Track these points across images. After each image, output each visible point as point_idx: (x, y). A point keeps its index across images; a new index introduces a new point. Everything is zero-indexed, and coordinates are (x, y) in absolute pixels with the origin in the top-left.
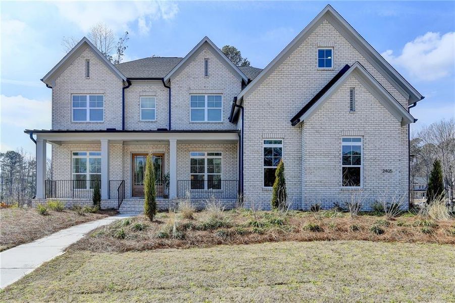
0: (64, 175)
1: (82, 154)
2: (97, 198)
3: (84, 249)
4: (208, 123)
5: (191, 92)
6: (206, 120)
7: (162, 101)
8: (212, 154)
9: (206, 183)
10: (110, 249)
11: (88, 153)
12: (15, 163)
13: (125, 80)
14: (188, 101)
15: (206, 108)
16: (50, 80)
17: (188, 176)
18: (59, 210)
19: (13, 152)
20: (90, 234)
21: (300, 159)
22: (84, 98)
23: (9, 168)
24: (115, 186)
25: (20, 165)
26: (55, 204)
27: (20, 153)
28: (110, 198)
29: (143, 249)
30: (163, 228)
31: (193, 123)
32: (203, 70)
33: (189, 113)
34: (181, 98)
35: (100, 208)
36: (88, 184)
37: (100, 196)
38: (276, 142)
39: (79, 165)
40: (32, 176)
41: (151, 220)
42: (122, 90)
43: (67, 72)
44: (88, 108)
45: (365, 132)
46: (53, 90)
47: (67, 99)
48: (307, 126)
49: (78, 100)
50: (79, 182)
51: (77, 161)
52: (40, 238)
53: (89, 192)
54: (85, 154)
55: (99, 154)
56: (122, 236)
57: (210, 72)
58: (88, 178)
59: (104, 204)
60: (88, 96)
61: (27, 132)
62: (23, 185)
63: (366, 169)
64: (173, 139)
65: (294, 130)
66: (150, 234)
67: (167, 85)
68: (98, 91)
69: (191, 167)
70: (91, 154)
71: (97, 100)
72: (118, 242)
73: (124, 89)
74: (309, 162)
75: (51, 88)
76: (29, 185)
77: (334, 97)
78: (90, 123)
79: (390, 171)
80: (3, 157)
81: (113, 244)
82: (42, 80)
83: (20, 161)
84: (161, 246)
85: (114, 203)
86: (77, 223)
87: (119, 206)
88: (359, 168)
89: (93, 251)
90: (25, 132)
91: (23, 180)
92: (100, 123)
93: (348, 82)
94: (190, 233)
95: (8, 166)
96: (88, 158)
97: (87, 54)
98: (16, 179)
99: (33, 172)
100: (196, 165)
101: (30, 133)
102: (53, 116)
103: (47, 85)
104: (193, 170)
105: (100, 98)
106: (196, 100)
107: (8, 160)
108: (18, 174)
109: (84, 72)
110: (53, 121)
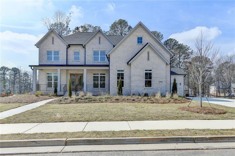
0: (43, 82)
1: (50, 74)
2: (56, 91)
3: (50, 104)
4: (100, 62)
5: (94, 50)
6: (99, 61)
7: (82, 53)
8: (102, 74)
9: (99, 86)
10: (57, 104)
11: (53, 73)
12: (17, 73)
13: (68, 45)
14: (92, 53)
15: (99, 56)
16: (38, 45)
17: (92, 82)
18: (42, 95)
19: (15, 68)
20: (52, 101)
21: (130, 77)
22: (51, 52)
23: (13, 76)
24: (63, 87)
25: (19, 75)
26: (40, 93)
27: (19, 69)
28: (61, 91)
29: (65, 104)
30: (72, 99)
31: (94, 62)
32: (98, 41)
33: (93, 58)
34: (89, 52)
35: (57, 95)
36: (53, 86)
37: (57, 90)
38: (121, 71)
39: (49, 78)
40: (25, 81)
41: (70, 97)
42: (66, 49)
43: (45, 42)
44: (53, 56)
45: (153, 67)
46: (39, 49)
47: (45, 52)
48: (132, 65)
49: (49, 53)
50: (49, 85)
51: (48, 77)
52: (38, 102)
53: (53, 89)
54: (52, 74)
55: (57, 74)
56: (61, 101)
57: (101, 42)
58: (53, 83)
59: (59, 93)
60: (53, 51)
61: (30, 66)
62: (20, 85)
63: (154, 81)
64: (85, 69)
65: (128, 66)
66: (68, 100)
67: (84, 47)
68: (57, 49)
69: (94, 79)
70: (54, 74)
71: (57, 53)
72: (59, 102)
73: (67, 48)
74: (133, 79)
75: (38, 48)
76: (23, 85)
77: (142, 55)
78: (54, 62)
79: (162, 82)
80: (10, 71)
81: (58, 102)
82: (35, 45)
83: (19, 73)
84: (71, 103)
85: (62, 93)
86: (48, 99)
87: (64, 94)
88: (151, 81)
89: (52, 104)
90: (29, 66)
91: (20, 82)
92: (58, 62)
93: (147, 49)
94: (79, 100)
95: (13, 75)
96: (53, 75)
97: (53, 35)
98: (17, 82)
99: (25, 79)
100: (95, 78)
101: (31, 66)
102: (39, 59)
103: (37, 47)
104: (94, 80)
105: (58, 52)
106: (95, 53)
107: (13, 72)
108: (18, 79)
109: (51, 42)
110: (39, 61)
